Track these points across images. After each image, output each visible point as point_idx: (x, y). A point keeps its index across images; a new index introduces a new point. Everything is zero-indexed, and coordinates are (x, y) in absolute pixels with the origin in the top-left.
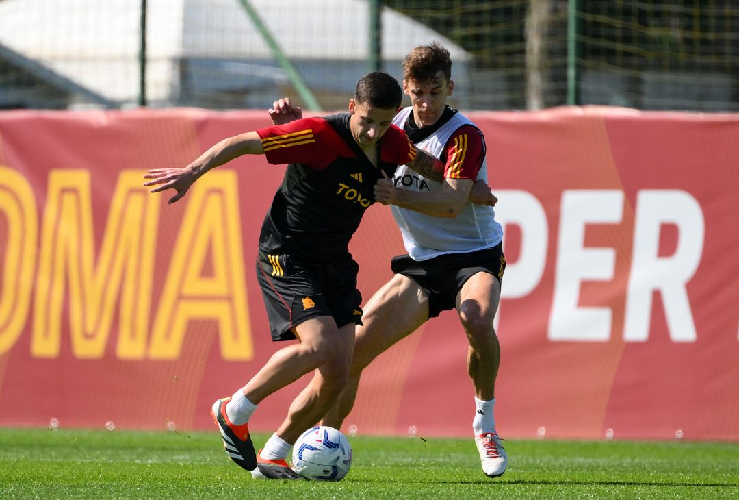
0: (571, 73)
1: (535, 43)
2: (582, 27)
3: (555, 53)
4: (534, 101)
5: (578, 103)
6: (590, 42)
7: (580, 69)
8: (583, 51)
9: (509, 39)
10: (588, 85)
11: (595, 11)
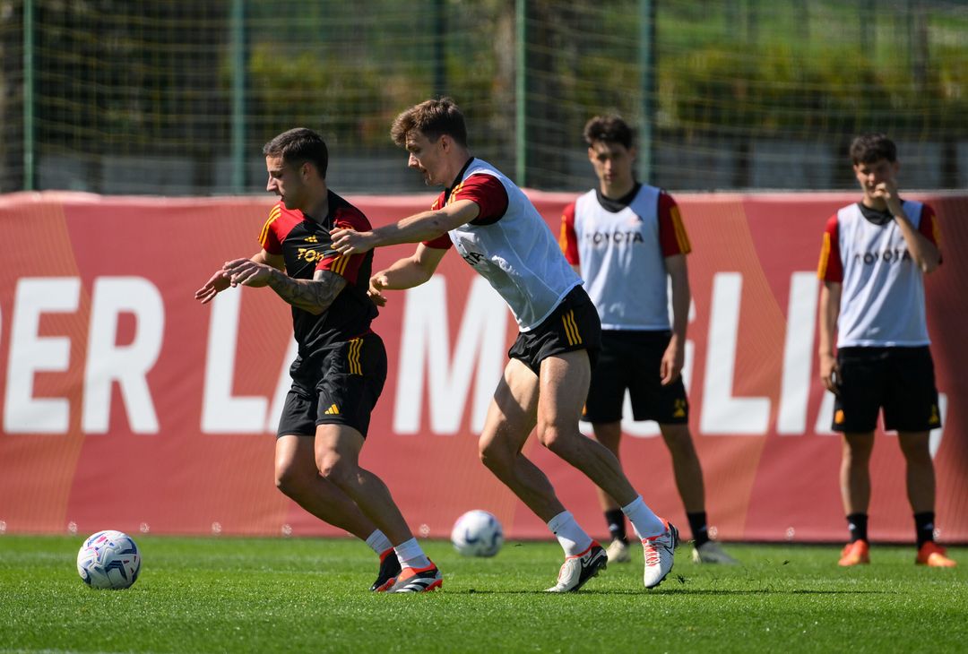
0: (29, 158)
2: (39, 111)
3: (11, 137)
5: (37, 187)
6: (48, 127)
7: (38, 155)
8: (40, 135)
10: (47, 170)
11: (53, 94)
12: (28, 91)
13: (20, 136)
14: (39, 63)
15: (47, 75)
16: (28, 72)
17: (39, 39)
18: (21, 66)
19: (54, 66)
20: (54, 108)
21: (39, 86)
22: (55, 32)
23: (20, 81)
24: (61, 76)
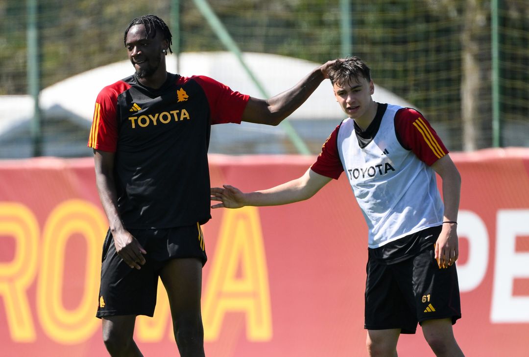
0: (496, 125)
1: (468, 103)
2: (503, 90)
3: (484, 111)
4: (469, 145)
5: (502, 145)
6: (509, 102)
7: (502, 123)
8: (504, 108)
9: (450, 100)
10: (509, 133)
11: (513, 78)
12: (495, 77)
13: (490, 110)
14: (503, 56)
15: (508, 64)
16: (495, 62)
17: (503, 39)
18: (490, 58)
19: (514, 58)
20: (514, 89)
21: (503, 73)
22: (516, 34)
23: (489, 69)
24: (519, 65)
